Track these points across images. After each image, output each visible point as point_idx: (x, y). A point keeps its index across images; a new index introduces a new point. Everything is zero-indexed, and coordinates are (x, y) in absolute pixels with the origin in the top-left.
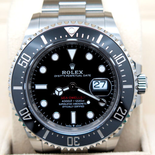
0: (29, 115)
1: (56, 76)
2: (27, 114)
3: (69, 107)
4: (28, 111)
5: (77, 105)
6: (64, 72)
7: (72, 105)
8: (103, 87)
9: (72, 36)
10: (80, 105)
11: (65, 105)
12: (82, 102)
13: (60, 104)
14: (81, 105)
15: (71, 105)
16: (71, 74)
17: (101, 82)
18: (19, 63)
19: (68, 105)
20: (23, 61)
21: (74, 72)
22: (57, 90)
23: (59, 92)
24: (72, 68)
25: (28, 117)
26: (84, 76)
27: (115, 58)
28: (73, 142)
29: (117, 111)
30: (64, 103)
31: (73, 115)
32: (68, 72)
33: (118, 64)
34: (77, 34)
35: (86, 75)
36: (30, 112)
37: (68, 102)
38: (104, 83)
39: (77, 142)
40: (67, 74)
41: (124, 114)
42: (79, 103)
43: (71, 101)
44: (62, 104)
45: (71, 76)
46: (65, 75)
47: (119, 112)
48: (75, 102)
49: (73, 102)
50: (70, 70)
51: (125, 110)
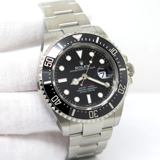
0: (59, 100)
1: (71, 71)
2: (57, 100)
3: (85, 92)
4: (58, 98)
5: (89, 90)
6: (76, 68)
7: (87, 90)
8: (102, 77)
9: (79, 40)
10: (91, 89)
11: (81, 91)
12: (93, 87)
13: (78, 91)
14: (93, 89)
15: (85, 91)
16: (81, 68)
17: (100, 74)
18: (45, 65)
19: (84, 91)
20: (48, 63)
21: (83, 67)
22: (74, 81)
23: (76, 82)
24: (82, 64)
25: (59, 102)
26: (91, 68)
27: (111, 51)
28: (94, 114)
29: (120, 87)
30: (80, 89)
31: (89, 96)
32: (80, 68)
33: (113, 55)
34: (82, 39)
35: (92, 68)
36: (59, 98)
37: (83, 89)
38: (103, 74)
39: (96, 114)
40: (79, 69)
41: (124, 89)
42: (91, 88)
43: (85, 87)
44: (79, 90)
45: (82, 70)
46: (78, 70)
47: (121, 88)
48: (88, 88)
49: (86, 88)
50: (81, 66)
51: (124, 86)
